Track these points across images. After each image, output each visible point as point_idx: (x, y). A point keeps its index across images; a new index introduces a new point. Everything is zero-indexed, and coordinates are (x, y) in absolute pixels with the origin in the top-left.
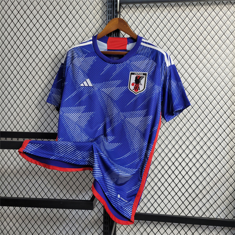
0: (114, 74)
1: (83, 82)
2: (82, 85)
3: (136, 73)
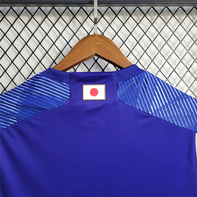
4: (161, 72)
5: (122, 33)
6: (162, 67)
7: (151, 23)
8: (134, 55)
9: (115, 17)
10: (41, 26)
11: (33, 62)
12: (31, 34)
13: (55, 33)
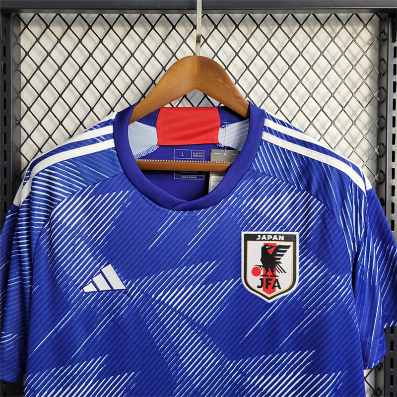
0: (193, 243)
1: (91, 277)
2: (89, 288)
3: (262, 235)
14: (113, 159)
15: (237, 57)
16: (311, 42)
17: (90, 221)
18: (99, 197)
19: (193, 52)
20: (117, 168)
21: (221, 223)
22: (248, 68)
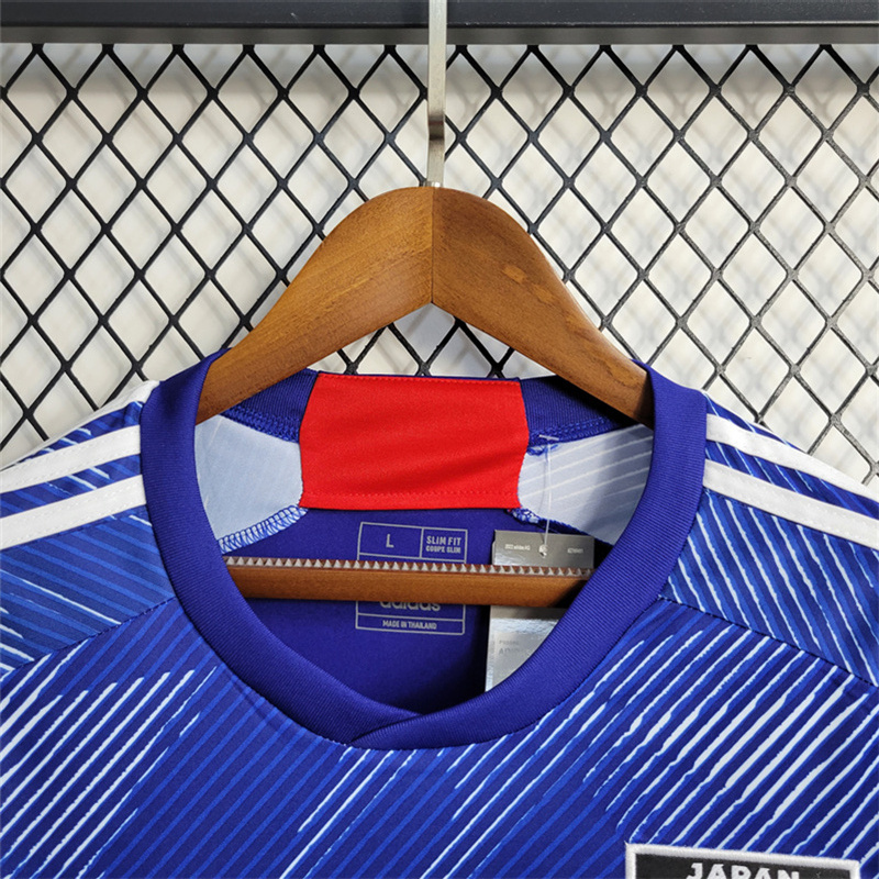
3: (707, 864)
4: (800, 380)
5: (596, 178)
6: (804, 357)
7: (747, 127)
8: (658, 294)
9: (562, 100)
10: (186, 141)
11: (137, 323)
12: (133, 183)
13: (252, 178)
14: (137, 552)
15: (568, 192)
16: (825, 144)
17: (40, 792)
18: (79, 700)
19: (417, 174)
20: (150, 585)
21: (543, 803)
22: (605, 229)
